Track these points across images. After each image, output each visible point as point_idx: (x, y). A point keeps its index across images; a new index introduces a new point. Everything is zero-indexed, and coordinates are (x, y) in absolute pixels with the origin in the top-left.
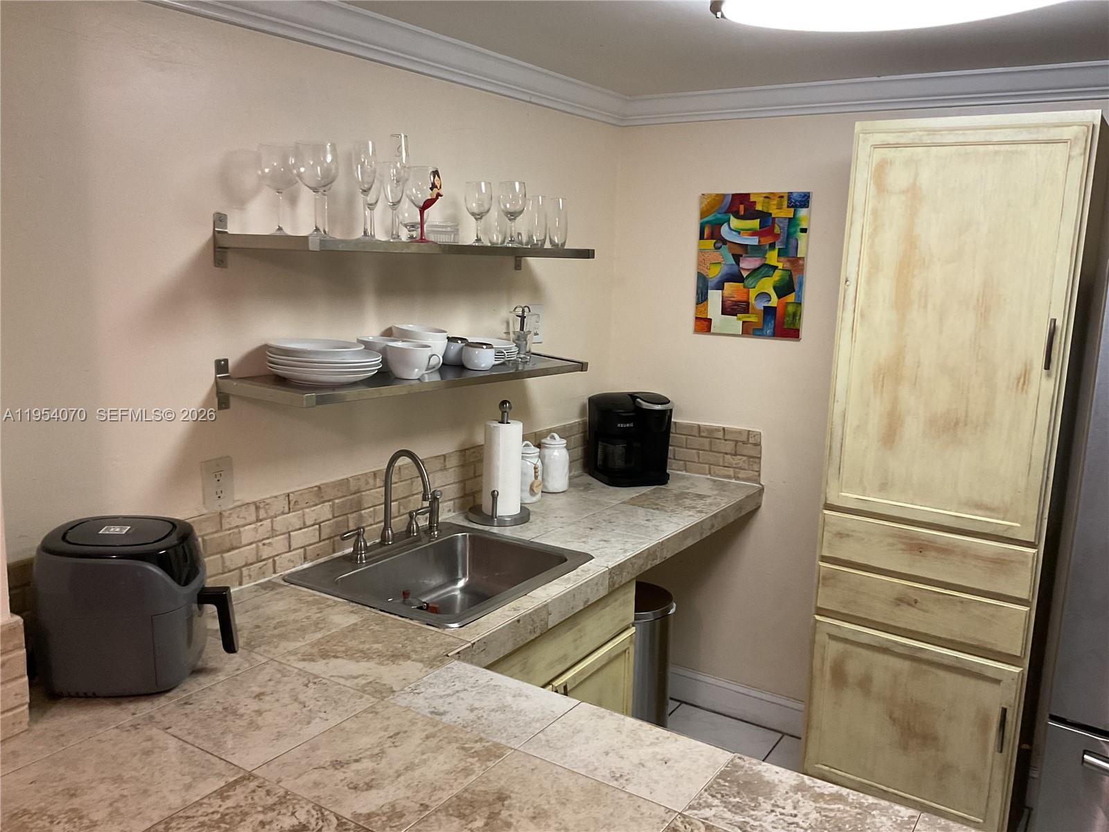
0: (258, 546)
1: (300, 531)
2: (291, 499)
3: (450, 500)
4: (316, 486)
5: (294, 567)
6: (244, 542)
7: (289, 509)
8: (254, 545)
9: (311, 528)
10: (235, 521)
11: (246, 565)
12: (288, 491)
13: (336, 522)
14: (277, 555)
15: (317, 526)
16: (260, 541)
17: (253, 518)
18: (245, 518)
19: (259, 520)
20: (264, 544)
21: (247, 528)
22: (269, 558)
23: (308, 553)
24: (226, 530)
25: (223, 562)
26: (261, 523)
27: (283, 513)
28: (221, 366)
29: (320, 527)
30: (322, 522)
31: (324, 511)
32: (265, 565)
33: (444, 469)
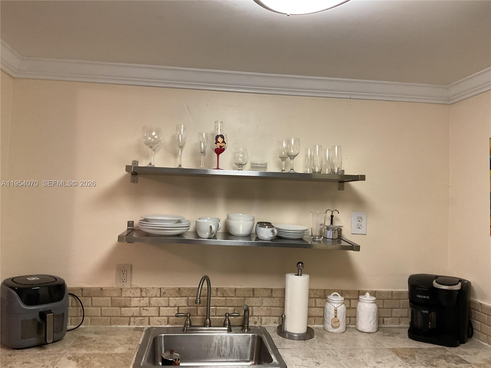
0: (140, 310)
1: (165, 308)
2: (162, 290)
3: (277, 316)
4: (178, 288)
5: (161, 325)
6: (132, 305)
7: (160, 295)
8: (138, 308)
9: (172, 308)
10: (128, 294)
11: (133, 316)
12: (161, 287)
13: (190, 309)
14: (152, 316)
15: (177, 308)
16: (142, 307)
17: (139, 295)
18: (134, 294)
19: (141, 297)
20: (143, 309)
21: (135, 299)
22: (147, 316)
23: (170, 321)
24: (123, 297)
25: (121, 312)
26: (143, 298)
27: (156, 296)
28: (130, 224)
29: (178, 308)
30: (181, 307)
31: (182, 301)
32: (144, 319)
33: (271, 297)
